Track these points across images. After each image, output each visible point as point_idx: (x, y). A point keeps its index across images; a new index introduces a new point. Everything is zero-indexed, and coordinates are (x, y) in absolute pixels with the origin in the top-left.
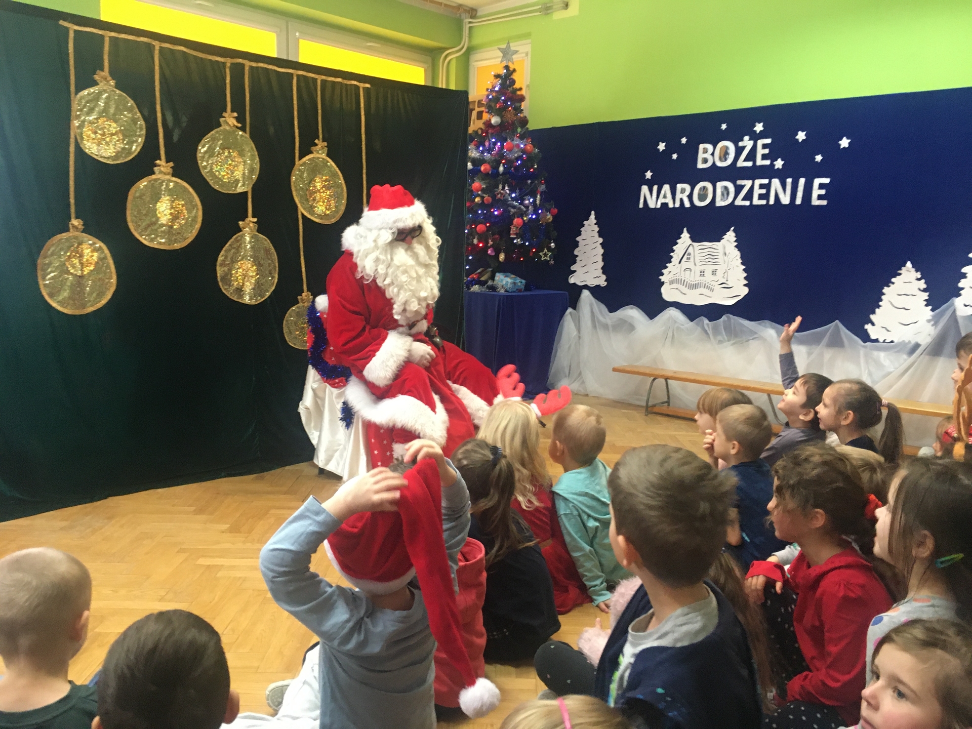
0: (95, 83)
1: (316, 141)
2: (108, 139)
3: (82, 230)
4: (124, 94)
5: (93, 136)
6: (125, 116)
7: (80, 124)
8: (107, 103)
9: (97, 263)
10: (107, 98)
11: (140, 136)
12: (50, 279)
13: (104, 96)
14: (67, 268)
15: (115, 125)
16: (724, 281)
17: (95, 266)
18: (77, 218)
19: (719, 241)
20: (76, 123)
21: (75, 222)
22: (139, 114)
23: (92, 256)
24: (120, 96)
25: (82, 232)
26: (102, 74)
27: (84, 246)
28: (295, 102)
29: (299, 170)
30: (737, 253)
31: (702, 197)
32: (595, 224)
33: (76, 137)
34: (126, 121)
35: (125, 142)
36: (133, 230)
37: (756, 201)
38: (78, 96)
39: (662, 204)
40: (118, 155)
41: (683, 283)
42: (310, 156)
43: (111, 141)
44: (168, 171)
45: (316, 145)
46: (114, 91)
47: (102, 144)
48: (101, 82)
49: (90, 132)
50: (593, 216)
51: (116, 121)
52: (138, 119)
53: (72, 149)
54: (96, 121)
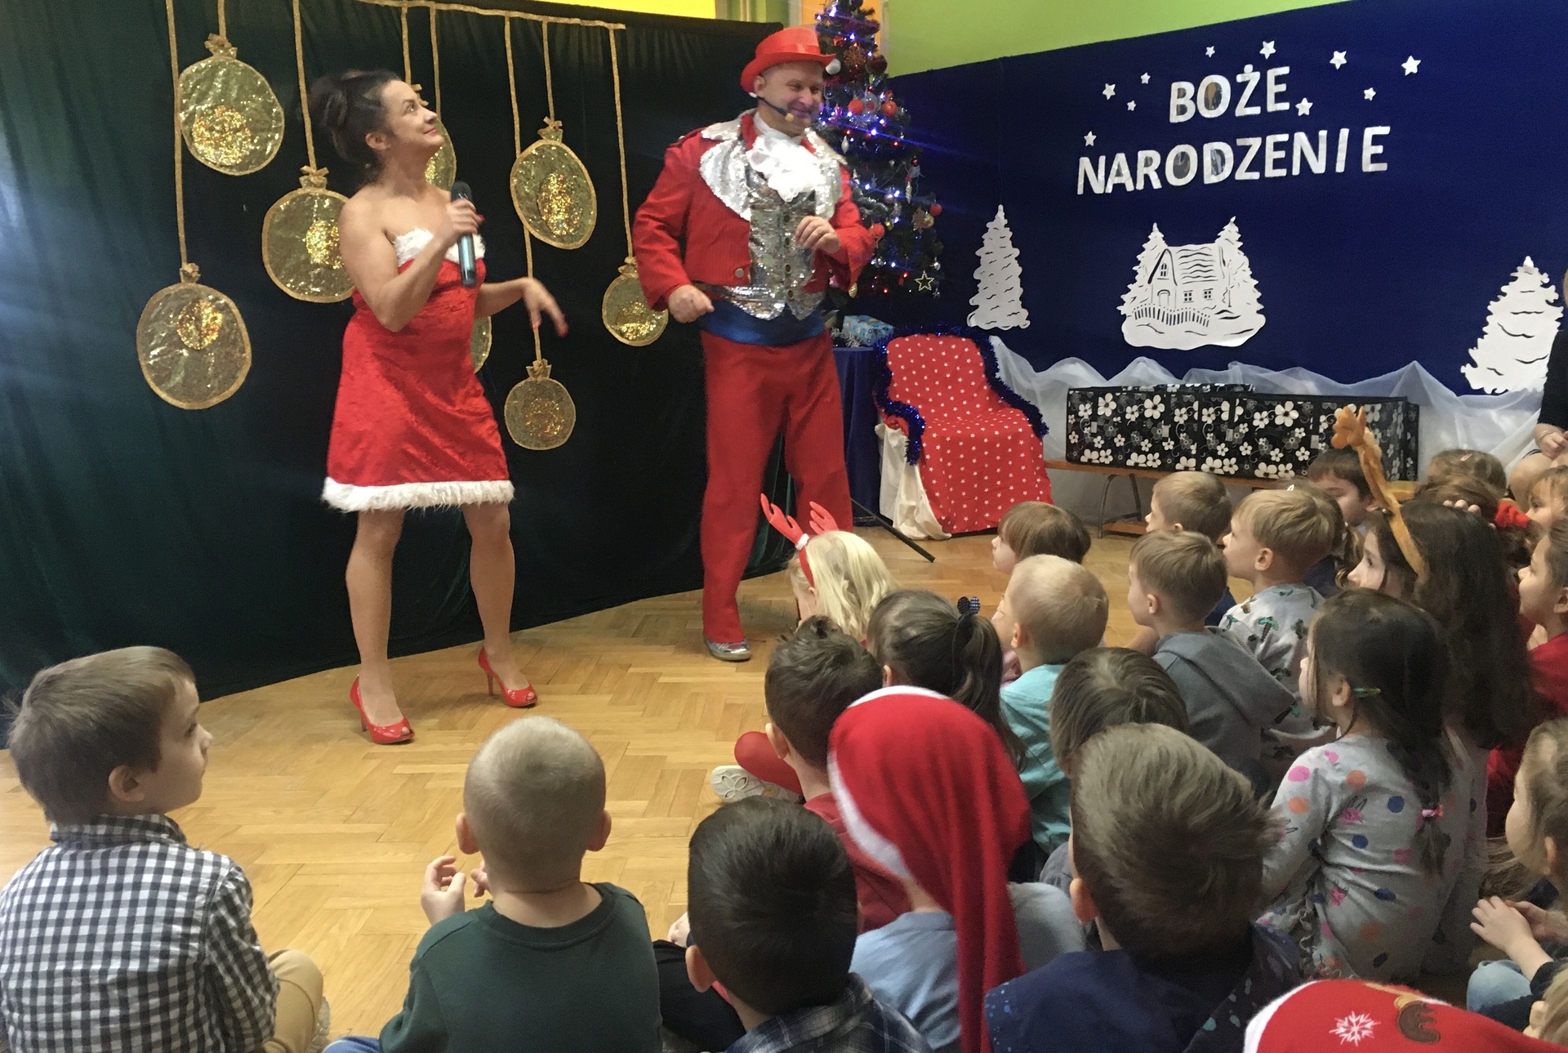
0: (207, 54)
1: (546, 120)
2: (230, 139)
3: (197, 279)
4: (251, 68)
5: (207, 134)
6: (253, 101)
7: (187, 118)
8: (225, 83)
9: (222, 328)
10: (225, 75)
11: (276, 130)
12: (155, 357)
13: (221, 73)
14: (180, 338)
15: (239, 116)
16: (1225, 307)
17: (219, 334)
18: (189, 261)
19: (1213, 242)
20: (182, 116)
21: (188, 267)
22: (274, 97)
23: (215, 318)
24: (244, 70)
25: (198, 282)
26: (216, 38)
27: (203, 304)
28: (510, 61)
29: (522, 167)
30: (1246, 260)
31: (1180, 172)
32: (1006, 226)
33: (182, 136)
34: (255, 109)
35: (255, 141)
36: (272, 276)
37: (1270, 172)
38: (183, 75)
39: (1115, 185)
40: (245, 162)
41: (1158, 314)
42: (539, 144)
43: (234, 141)
44: (321, 181)
45: (546, 125)
46: (234, 63)
47: (222, 146)
48: (215, 51)
49: (203, 129)
50: (1001, 214)
51: (240, 110)
52: (273, 105)
53: (178, 156)
54: (210, 112)
